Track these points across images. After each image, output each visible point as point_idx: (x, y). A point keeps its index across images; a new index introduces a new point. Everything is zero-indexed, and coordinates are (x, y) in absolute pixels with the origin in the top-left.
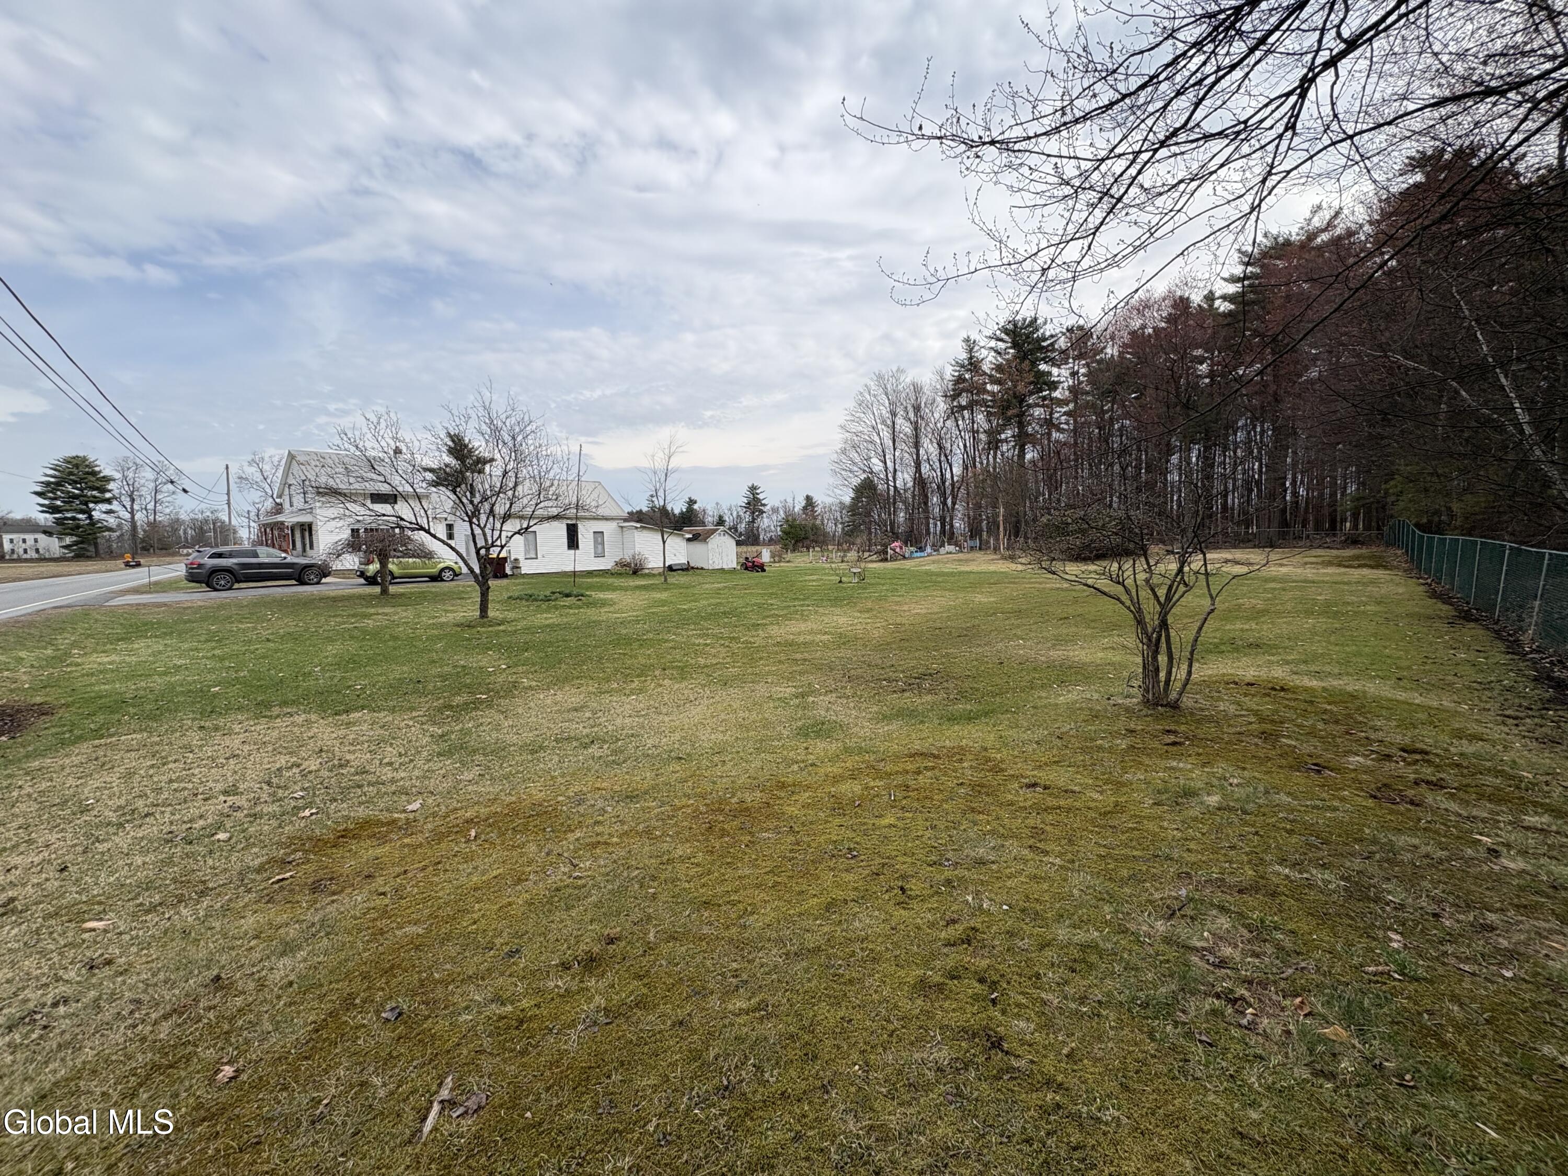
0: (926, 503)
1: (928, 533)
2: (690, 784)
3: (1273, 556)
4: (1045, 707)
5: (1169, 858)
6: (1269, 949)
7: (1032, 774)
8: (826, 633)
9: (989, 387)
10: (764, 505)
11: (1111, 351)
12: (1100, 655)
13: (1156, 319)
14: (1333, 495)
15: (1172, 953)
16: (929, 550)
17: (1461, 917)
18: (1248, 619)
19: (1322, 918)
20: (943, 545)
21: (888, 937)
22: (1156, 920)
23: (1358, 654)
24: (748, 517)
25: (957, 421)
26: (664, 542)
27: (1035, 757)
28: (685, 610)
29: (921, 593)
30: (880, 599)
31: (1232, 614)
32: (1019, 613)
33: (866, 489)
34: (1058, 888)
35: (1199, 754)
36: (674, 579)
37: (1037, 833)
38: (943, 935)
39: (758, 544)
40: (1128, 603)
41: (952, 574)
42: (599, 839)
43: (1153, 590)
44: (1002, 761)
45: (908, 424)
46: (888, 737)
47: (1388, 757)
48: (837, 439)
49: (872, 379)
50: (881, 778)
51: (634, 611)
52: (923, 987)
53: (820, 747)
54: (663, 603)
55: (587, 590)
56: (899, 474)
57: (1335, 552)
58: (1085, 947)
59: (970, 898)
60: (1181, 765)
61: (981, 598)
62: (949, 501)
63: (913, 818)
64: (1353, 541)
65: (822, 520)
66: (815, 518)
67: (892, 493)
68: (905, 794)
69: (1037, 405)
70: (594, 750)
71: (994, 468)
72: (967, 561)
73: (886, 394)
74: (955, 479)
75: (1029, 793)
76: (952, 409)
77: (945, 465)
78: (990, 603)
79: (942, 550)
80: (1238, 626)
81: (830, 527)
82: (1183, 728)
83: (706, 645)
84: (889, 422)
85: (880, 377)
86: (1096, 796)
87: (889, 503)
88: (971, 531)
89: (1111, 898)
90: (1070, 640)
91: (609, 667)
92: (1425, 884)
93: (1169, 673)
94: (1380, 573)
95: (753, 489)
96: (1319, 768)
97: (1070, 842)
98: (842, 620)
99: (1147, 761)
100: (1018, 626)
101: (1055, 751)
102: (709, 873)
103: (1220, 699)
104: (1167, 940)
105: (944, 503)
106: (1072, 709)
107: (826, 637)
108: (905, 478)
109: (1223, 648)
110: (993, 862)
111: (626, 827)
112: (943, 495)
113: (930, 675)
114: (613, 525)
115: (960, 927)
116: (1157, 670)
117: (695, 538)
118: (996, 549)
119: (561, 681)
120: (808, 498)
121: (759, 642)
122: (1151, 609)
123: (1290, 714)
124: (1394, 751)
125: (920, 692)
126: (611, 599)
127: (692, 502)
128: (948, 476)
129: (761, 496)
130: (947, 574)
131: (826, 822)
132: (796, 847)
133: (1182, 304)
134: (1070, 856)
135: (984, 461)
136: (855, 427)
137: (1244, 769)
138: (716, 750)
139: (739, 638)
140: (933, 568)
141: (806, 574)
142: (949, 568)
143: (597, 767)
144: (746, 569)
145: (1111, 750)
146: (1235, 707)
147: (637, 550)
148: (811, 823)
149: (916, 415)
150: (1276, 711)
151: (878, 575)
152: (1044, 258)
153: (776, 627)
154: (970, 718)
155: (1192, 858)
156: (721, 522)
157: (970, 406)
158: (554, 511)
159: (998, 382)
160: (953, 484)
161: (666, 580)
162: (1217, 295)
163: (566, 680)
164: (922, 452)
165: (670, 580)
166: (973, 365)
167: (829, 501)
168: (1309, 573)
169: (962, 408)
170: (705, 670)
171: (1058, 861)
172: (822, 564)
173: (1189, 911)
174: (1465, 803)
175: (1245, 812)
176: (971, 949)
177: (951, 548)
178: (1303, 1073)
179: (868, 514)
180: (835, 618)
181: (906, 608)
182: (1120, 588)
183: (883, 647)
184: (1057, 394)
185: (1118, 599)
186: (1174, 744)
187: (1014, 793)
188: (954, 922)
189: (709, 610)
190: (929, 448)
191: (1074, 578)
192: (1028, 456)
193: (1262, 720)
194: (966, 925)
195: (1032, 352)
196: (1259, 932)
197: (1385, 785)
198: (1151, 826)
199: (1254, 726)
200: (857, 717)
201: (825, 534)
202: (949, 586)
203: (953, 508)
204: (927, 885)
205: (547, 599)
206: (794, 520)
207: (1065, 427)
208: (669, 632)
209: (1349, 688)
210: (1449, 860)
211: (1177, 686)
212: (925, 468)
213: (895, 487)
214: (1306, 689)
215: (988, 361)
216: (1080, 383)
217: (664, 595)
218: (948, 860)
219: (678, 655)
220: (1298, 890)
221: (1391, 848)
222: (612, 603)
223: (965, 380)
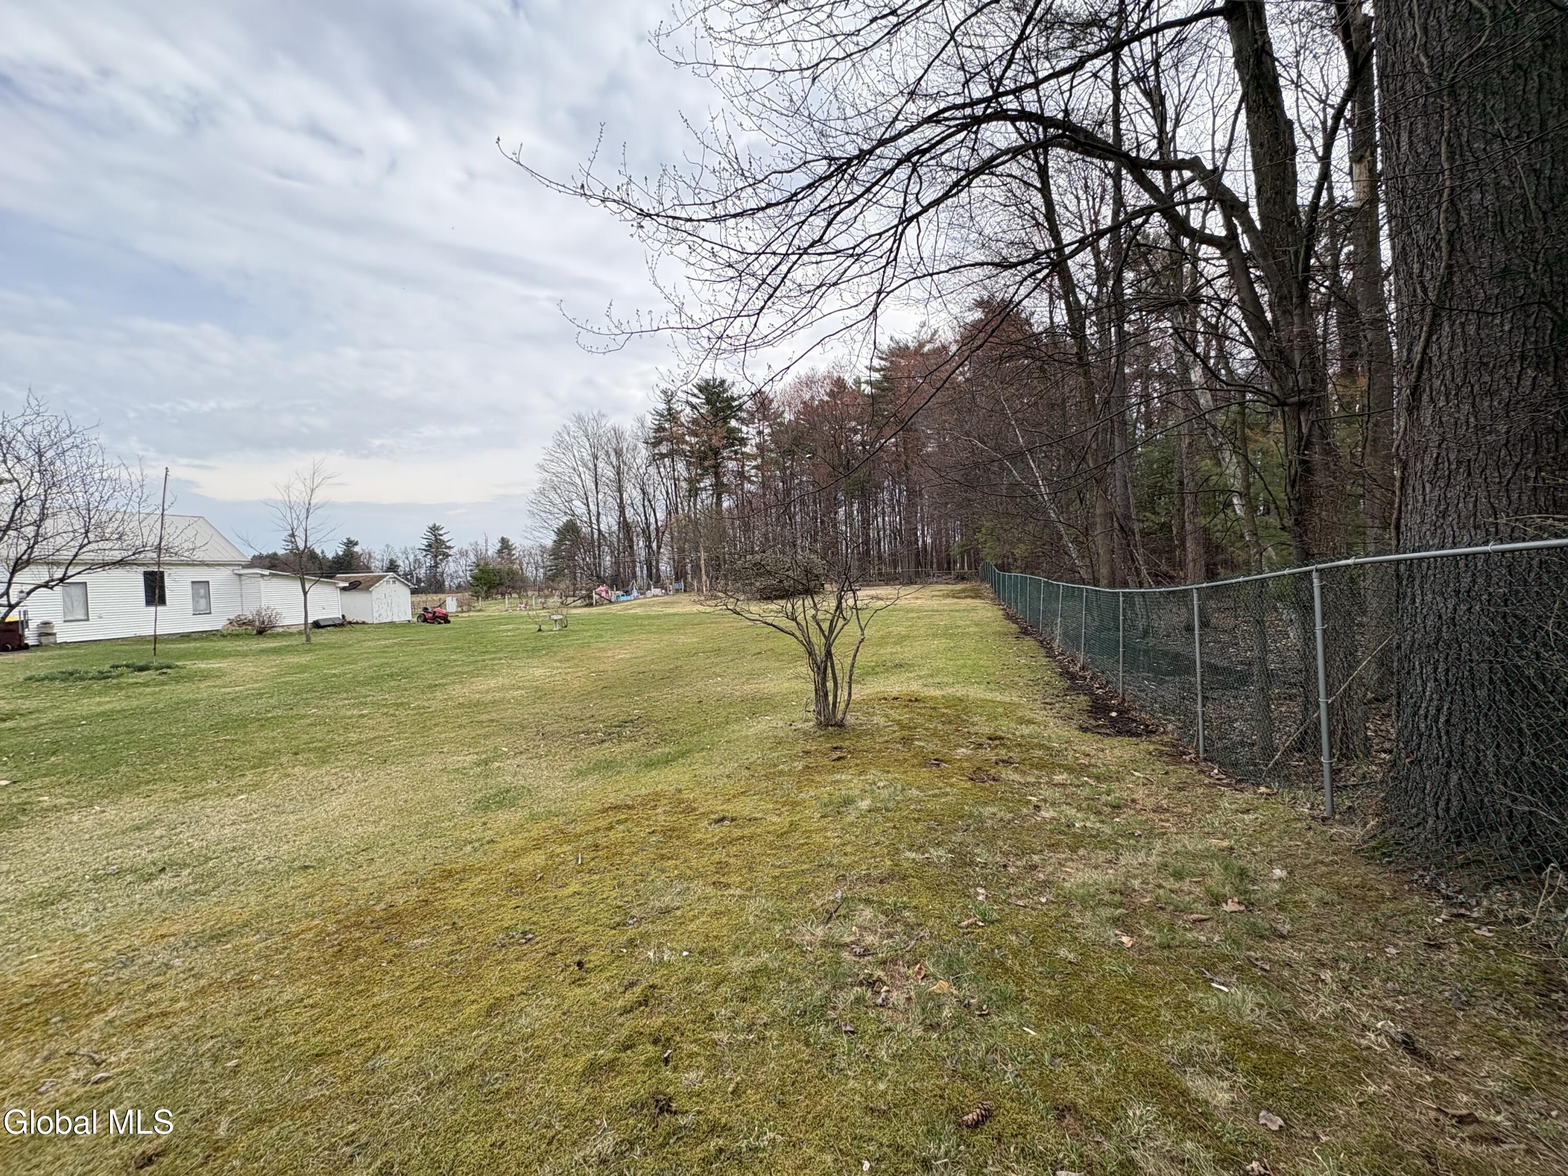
0: (631, 547)
1: (634, 576)
2: (317, 898)
3: (902, 592)
4: (737, 740)
5: (830, 865)
6: (899, 927)
7: (720, 808)
8: (519, 688)
9: (687, 438)
10: (450, 548)
11: (788, 416)
12: (786, 685)
13: (822, 394)
14: (947, 541)
15: (828, 954)
16: (635, 593)
17: (1019, 863)
18: (896, 644)
19: (936, 889)
20: (649, 589)
21: (557, 1025)
22: (817, 927)
23: (964, 666)
24: (429, 561)
25: (658, 468)
26: (305, 593)
27: (725, 791)
28: (335, 675)
29: (627, 637)
30: (582, 646)
31: (883, 641)
32: (718, 651)
33: (569, 531)
34: (736, 919)
35: (857, 765)
36: (319, 637)
37: (722, 867)
38: (620, 1003)
39: (443, 592)
40: (802, 638)
41: (658, 617)
42: (153, 1010)
43: (818, 624)
44: (695, 800)
45: (610, 468)
46: (582, 794)
47: (980, 745)
48: (533, 480)
49: (570, 420)
50: (569, 842)
51: (256, 681)
52: (593, 1071)
53: (503, 818)
54: (303, 668)
55: (178, 659)
56: (603, 518)
57: (950, 587)
58: (754, 974)
59: (651, 954)
60: (844, 777)
61: (686, 640)
62: (654, 545)
63: (600, 880)
64: (962, 578)
65: (521, 564)
66: (512, 562)
67: (596, 536)
68: (592, 855)
69: (730, 458)
70: (164, 882)
71: (695, 514)
72: (673, 603)
73: (587, 436)
74: (660, 524)
75: (716, 828)
76: (654, 456)
77: (649, 510)
78: (693, 643)
79: (649, 593)
80: (889, 650)
81: (530, 572)
82: (847, 743)
83: (362, 716)
84: (591, 465)
85: (580, 419)
86: (775, 819)
87: (593, 546)
88: (676, 574)
89: (782, 916)
90: (762, 673)
91: (206, 761)
92: (1000, 843)
93: (835, 696)
94: (977, 602)
95: (434, 529)
96: (938, 762)
97: (751, 869)
98: (538, 672)
99: (817, 778)
100: (717, 664)
101: (742, 783)
102: (330, 1011)
103: (874, 714)
104: (825, 944)
105: (649, 547)
106: (760, 739)
107: (519, 692)
108: (609, 522)
109: (877, 669)
110: (678, 908)
111: (202, 982)
112: (648, 539)
113: (632, 721)
114: (226, 572)
115: (638, 990)
116: (826, 695)
117: (354, 586)
118: (700, 590)
119: (114, 792)
120: (504, 542)
121: (435, 705)
122: (818, 641)
123: (921, 720)
124: (984, 740)
125: (619, 741)
126: (219, 669)
127: (350, 543)
128: (652, 520)
129: (444, 538)
130: (654, 617)
131: (499, 907)
132: (458, 947)
133: (840, 383)
134: (749, 884)
135: (684, 507)
136: (554, 467)
137: (888, 772)
138: (362, 846)
139: (408, 704)
140: (638, 611)
141: (500, 624)
142: (655, 610)
143: (164, 907)
144: (425, 620)
145: (790, 773)
146: (883, 719)
147: (264, 604)
148: (481, 912)
149: (618, 459)
150: (911, 719)
151: (580, 620)
152: (718, 327)
153: (458, 686)
154: (667, 761)
155: (846, 861)
156: (392, 567)
157: (671, 454)
158: (117, 555)
159: (694, 434)
160: (657, 529)
161: (308, 639)
162: (863, 380)
163: (128, 787)
164: (625, 496)
165: (314, 639)
166: (672, 415)
167: (527, 544)
168: (935, 603)
169: (663, 456)
170: (358, 748)
171: (738, 892)
172: (521, 611)
173: (842, 911)
174: (1024, 773)
175: (887, 810)
176: (648, 1009)
177: (657, 591)
178: (918, 1032)
179: (572, 558)
180: (531, 671)
181: (610, 654)
182: (794, 624)
183: (584, 696)
184: (747, 450)
185: (793, 635)
186: (839, 759)
187: (706, 832)
188: (632, 984)
189: (370, 673)
190: (632, 493)
191: (757, 617)
192: (725, 504)
193: (902, 728)
194: (645, 984)
195: (723, 410)
196: (892, 914)
197: (979, 768)
198: (818, 838)
199: (898, 734)
200: (549, 778)
201: (524, 580)
202: (654, 629)
203: (659, 552)
204: (608, 952)
205: (102, 676)
206: (487, 564)
207: (755, 479)
208: (308, 705)
209: (959, 694)
210: (1013, 819)
211: (841, 707)
212: (629, 512)
213: (599, 530)
214: (932, 698)
215: (686, 414)
216: (766, 441)
217: (305, 659)
218: (632, 917)
219: (319, 732)
220: (920, 868)
221: (981, 819)
222: (221, 674)
223: (664, 429)
